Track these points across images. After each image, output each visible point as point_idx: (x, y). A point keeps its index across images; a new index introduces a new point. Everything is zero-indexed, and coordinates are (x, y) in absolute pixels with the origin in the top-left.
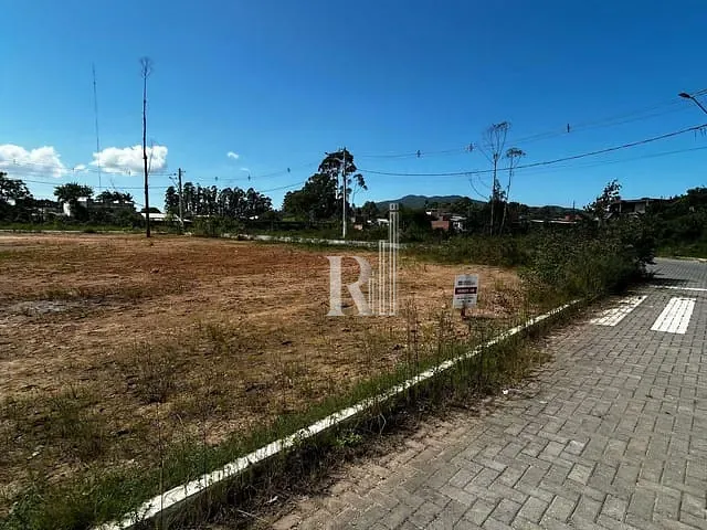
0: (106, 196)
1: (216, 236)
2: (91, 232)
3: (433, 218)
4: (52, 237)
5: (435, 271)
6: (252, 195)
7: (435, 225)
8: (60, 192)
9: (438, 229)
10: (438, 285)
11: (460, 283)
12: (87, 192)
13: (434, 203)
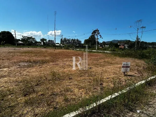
0: (49, 41)
1: (68, 49)
2: (45, 48)
3: (119, 45)
4: (38, 49)
5: (118, 59)
6: (77, 40)
7: (120, 47)
8: (41, 40)
9: (121, 48)
10: (118, 63)
11: (124, 64)
12: (46, 40)
13: (120, 42)
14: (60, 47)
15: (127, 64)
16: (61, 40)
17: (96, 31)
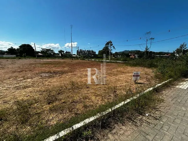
0: (67, 52)
1: (84, 60)
2: (63, 59)
3: (130, 55)
4: (57, 60)
5: (129, 68)
6: (92, 51)
7: (131, 57)
8: (59, 52)
9: (132, 58)
10: (130, 72)
11: (135, 74)
12: (63, 52)
13: (131, 52)
14: (76, 58)
15: (137, 74)
16: (78, 51)
17: (109, 42)
